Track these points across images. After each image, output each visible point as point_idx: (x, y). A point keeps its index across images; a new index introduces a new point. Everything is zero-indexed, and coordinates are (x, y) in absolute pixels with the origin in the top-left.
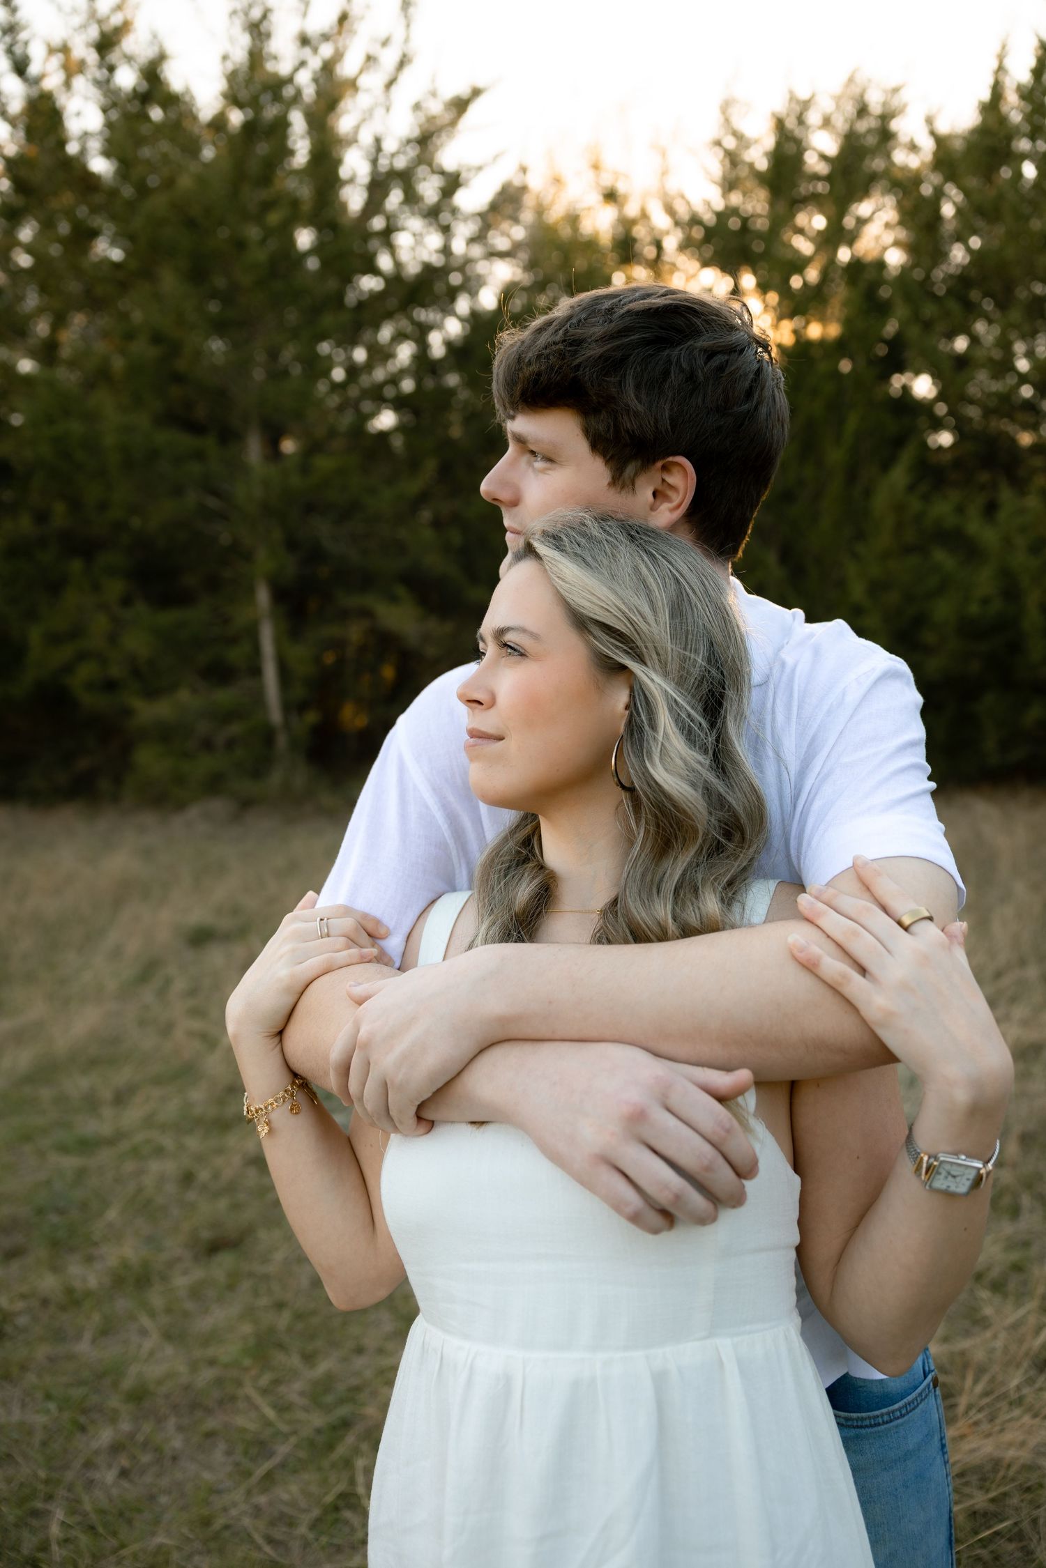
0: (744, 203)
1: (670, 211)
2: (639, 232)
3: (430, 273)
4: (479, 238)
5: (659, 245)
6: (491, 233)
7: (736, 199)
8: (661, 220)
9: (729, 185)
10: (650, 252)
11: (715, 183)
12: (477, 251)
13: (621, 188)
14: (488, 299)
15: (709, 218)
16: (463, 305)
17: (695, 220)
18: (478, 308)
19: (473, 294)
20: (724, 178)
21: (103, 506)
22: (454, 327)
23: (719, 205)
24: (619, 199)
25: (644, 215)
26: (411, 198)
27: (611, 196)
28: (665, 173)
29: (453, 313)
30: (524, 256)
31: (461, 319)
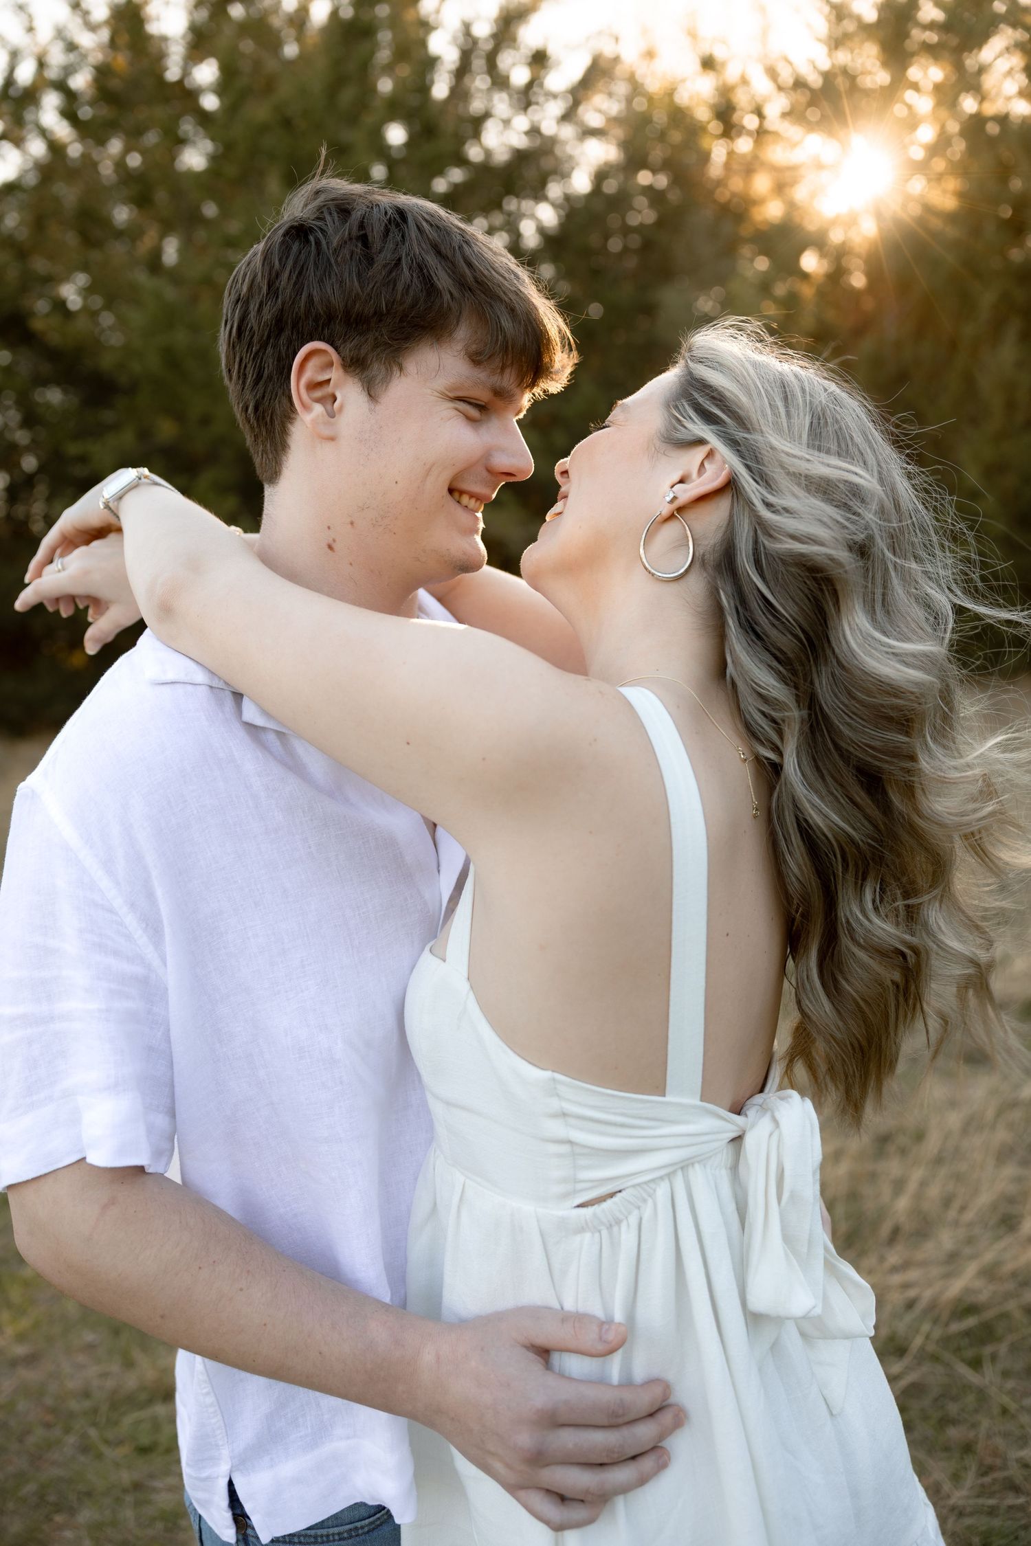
0: (853, 60)
1: (772, 73)
2: (741, 99)
3: (521, 157)
4: (568, 116)
5: (759, 112)
6: (581, 109)
7: (843, 57)
8: (761, 85)
9: (837, 42)
10: (751, 122)
11: (819, 40)
12: (567, 132)
13: (719, 54)
14: (581, 183)
15: (815, 80)
16: (555, 190)
17: (799, 84)
18: (569, 191)
19: (565, 176)
20: (830, 37)
21: (205, 421)
22: (547, 215)
23: (825, 64)
24: (718, 67)
25: (744, 81)
26: (500, 82)
27: (708, 64)
28: (765, 33)
29: (544, 198)
30: (619, 132)
31: (554, 205)
